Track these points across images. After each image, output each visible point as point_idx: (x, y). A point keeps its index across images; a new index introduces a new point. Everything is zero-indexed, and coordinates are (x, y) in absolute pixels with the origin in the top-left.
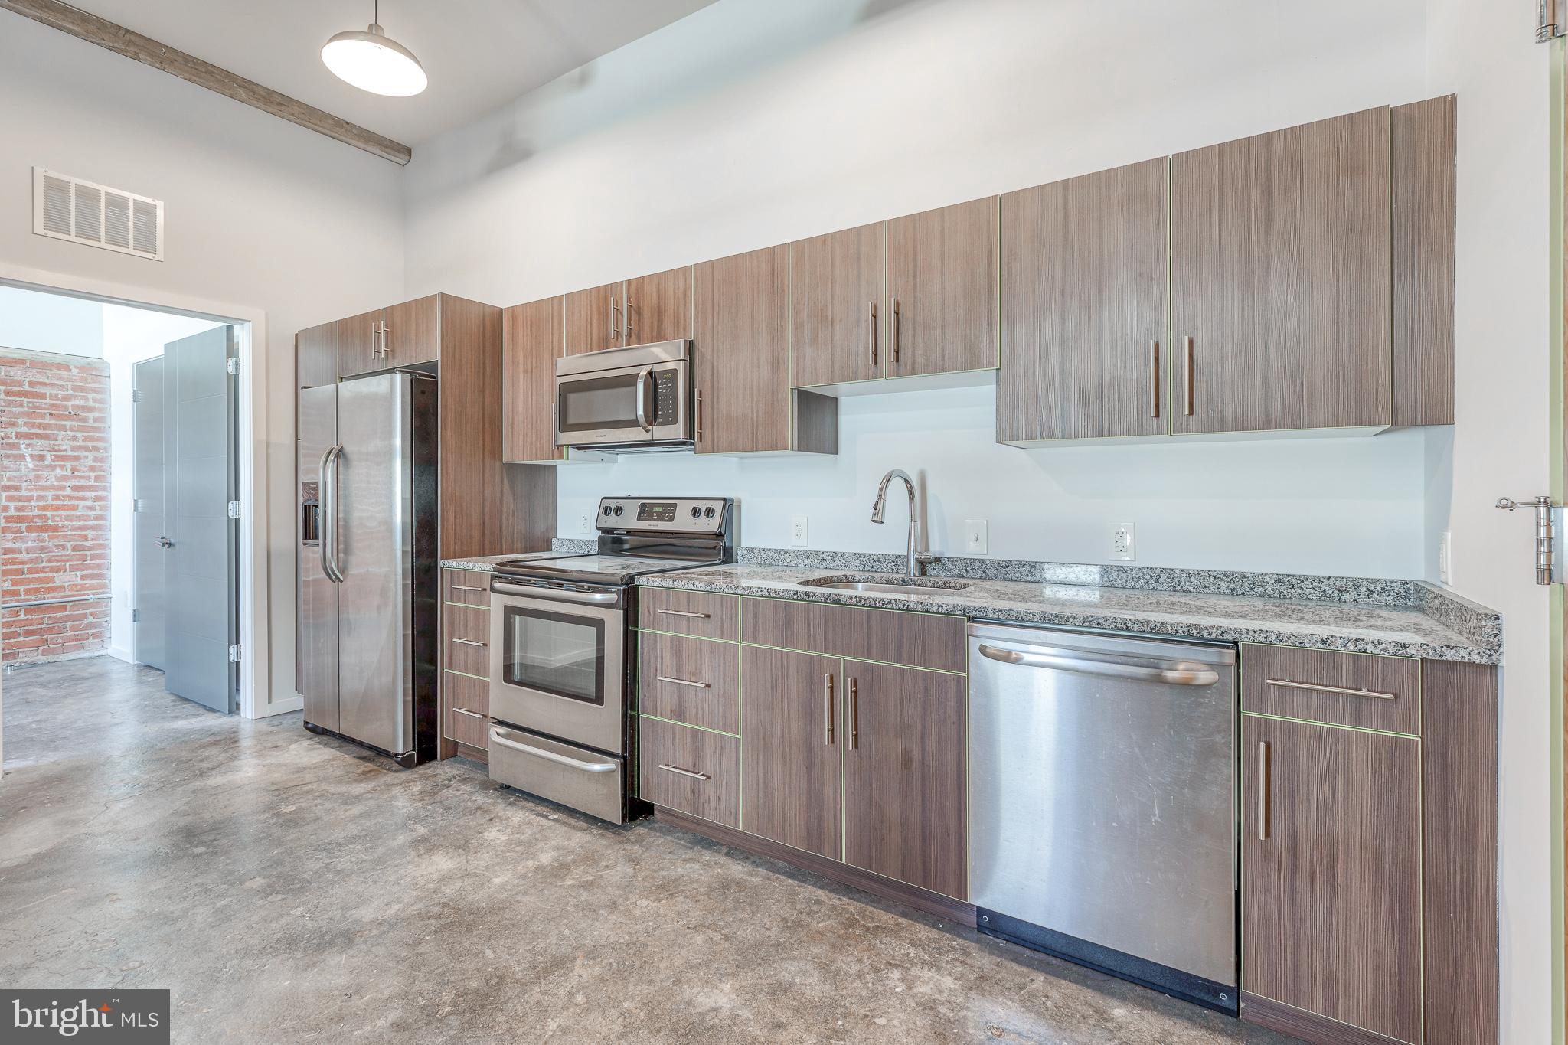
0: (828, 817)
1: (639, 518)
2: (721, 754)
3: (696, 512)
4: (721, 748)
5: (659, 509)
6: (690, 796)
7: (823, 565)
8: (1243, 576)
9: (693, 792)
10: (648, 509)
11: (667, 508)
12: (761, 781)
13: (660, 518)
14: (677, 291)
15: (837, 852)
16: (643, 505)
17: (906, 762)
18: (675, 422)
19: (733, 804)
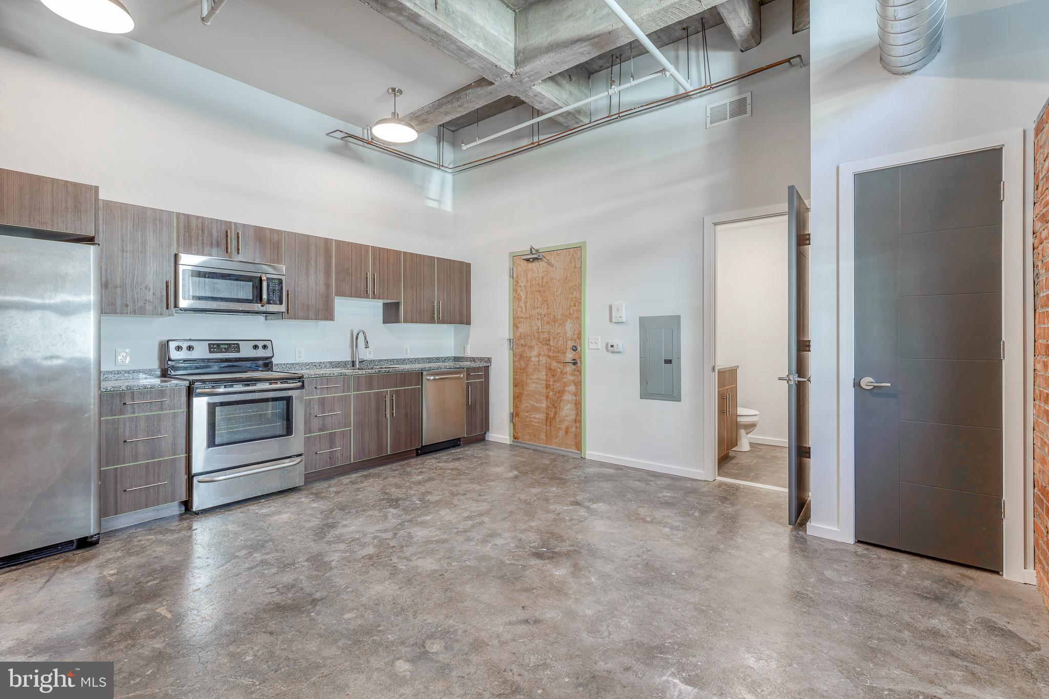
0: (384, 442)
1: (210, 352)
2: (343, 438)
3: (256, 347)
4: (343, 435)
5: (226, 346)
6: (329, 460)
7: (315, 368)
8: (431, 358)
9: (330, 458)
10: (215, 346)
11: (234, 346)
12: (360, 440)
13: (227, 351)
14: (272, 239)
15: (387, 452)
16: (209, 344)
17: (406, 415)
18: (281, 303)
19: (348, 453)
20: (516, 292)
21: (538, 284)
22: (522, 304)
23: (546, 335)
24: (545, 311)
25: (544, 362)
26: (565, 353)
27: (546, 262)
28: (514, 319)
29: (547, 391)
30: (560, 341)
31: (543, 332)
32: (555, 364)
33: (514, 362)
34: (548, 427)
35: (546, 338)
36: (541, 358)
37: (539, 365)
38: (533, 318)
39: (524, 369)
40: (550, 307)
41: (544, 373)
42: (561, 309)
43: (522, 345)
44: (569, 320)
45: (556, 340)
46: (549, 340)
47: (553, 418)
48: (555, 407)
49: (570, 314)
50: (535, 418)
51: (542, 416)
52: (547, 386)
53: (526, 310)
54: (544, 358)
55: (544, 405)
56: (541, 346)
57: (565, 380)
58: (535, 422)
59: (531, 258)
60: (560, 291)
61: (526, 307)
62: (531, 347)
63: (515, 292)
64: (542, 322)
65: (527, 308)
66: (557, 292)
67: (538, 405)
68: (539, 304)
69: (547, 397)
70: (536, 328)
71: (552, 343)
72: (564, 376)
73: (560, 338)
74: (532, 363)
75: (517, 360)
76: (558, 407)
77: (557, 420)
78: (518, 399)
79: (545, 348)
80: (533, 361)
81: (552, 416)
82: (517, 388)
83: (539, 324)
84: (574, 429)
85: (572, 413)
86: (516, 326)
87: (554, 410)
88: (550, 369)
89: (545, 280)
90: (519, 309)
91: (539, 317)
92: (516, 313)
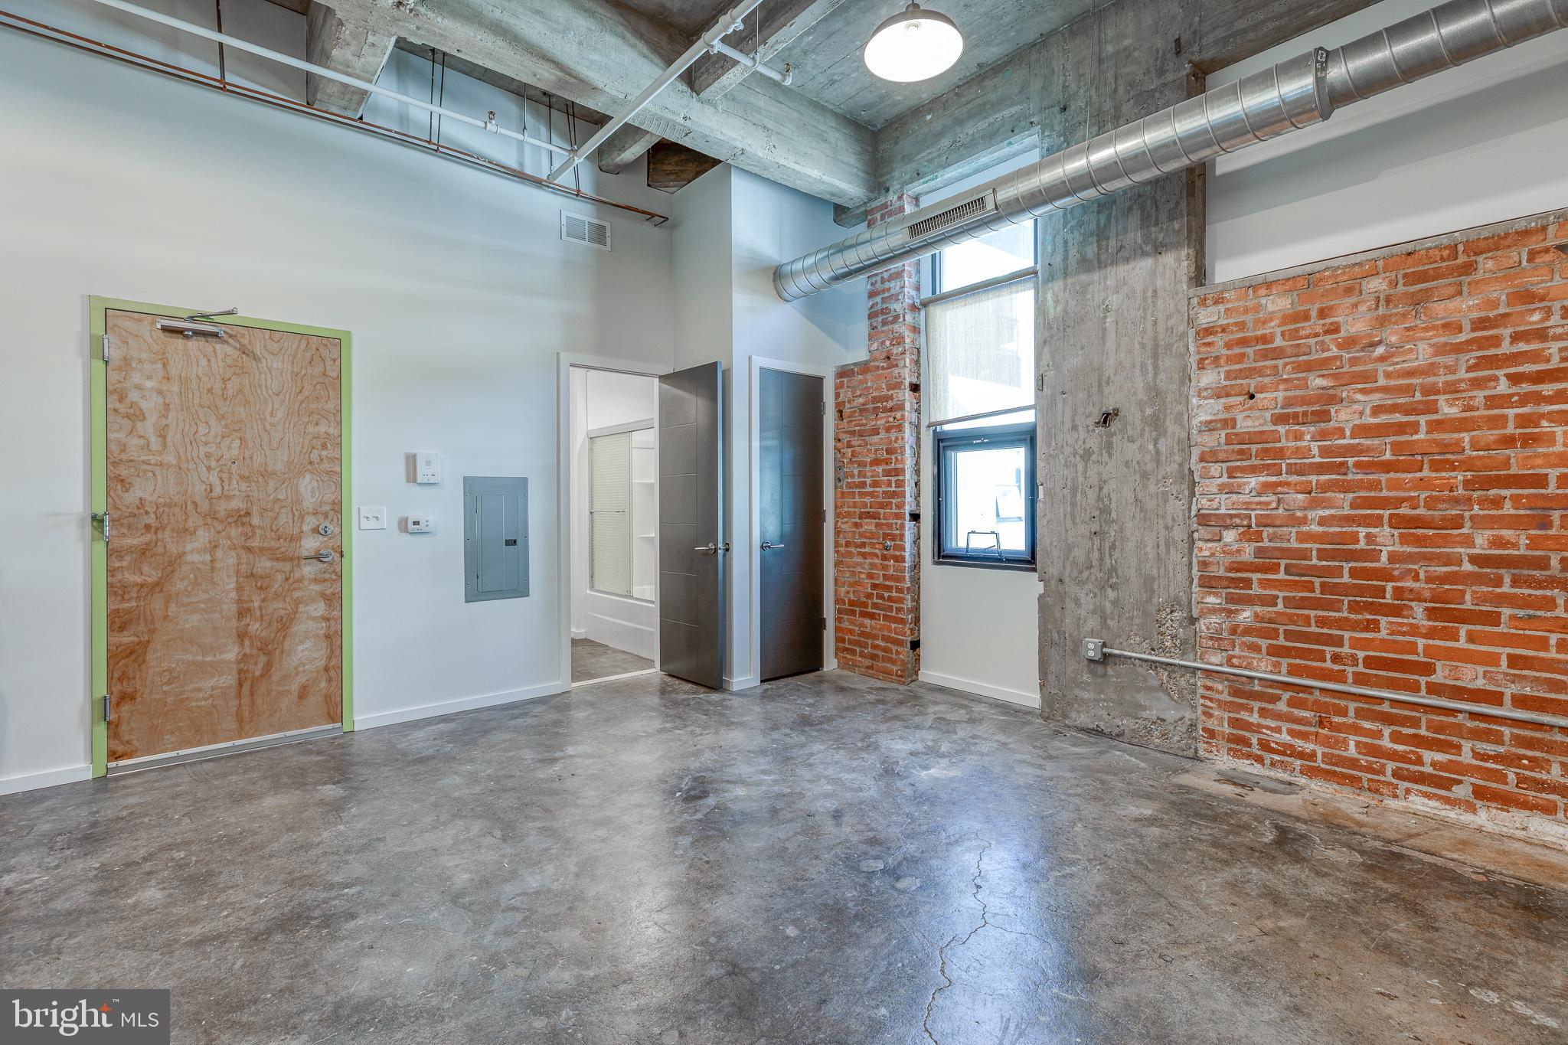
20: (121, 400)
21: (210, 391)
22: (148, 428)
23: (237, 504)
24: (235, 452)
25: (232, 560)
26: (299, 539)
27: (235, 348)
28: (111, 462)
29: (243, 623)
30: (284, 515)
31: (228, 498)
32: (268, 564)
33: (111, 572)
34: (246, 700)
35: (239, 510)
36: (219, 554)
37: (213, 569)
38: (192, 466)
39: (157, 584)
40: (251, 444)
41: (233, 585)
42: (286, 452)
43: (148, 527)
44: (308, 476)
45: (270, 514)
46: (248, 514)
47: (262, 675)
48: (269, 654)
49: (311, 463)
50: (199, 690)
51: (228, 680)
52: (241, 614)
53: (165, 446)
54: (233, 553)
55: (231, 654)
56: (220, 528)
57: (297, 594)
58: (197, 700)
59: (189, 330)
60: (280, 414)
61: (163, 437)
62: (184, 532)
63: (113, 398)
64: (225, 476)
65: (169, 439)
66: (272, 415)
67: (208, 659)
68: (212, 433)
69: (242, 636)
70: (200, 488)
71: (255, 520)
72: (296, 585)
73: (283, 510)
74: (186, 568)
75: (124, 564)
76: (277, 652)
77: (275, 678)
78: (133, 657)
79: (235, 532)
80: (193, 563)
81: (258, 673)
82: (125, 633)
83: (214, 478)
84: (323, 684)
85: (317, 655)
86: (116, 482)
87: (263, 659)
88: (252, 575)
89: (232, 387)
90: (134, 442)
91: (213, 464)
92: (123, 451)
